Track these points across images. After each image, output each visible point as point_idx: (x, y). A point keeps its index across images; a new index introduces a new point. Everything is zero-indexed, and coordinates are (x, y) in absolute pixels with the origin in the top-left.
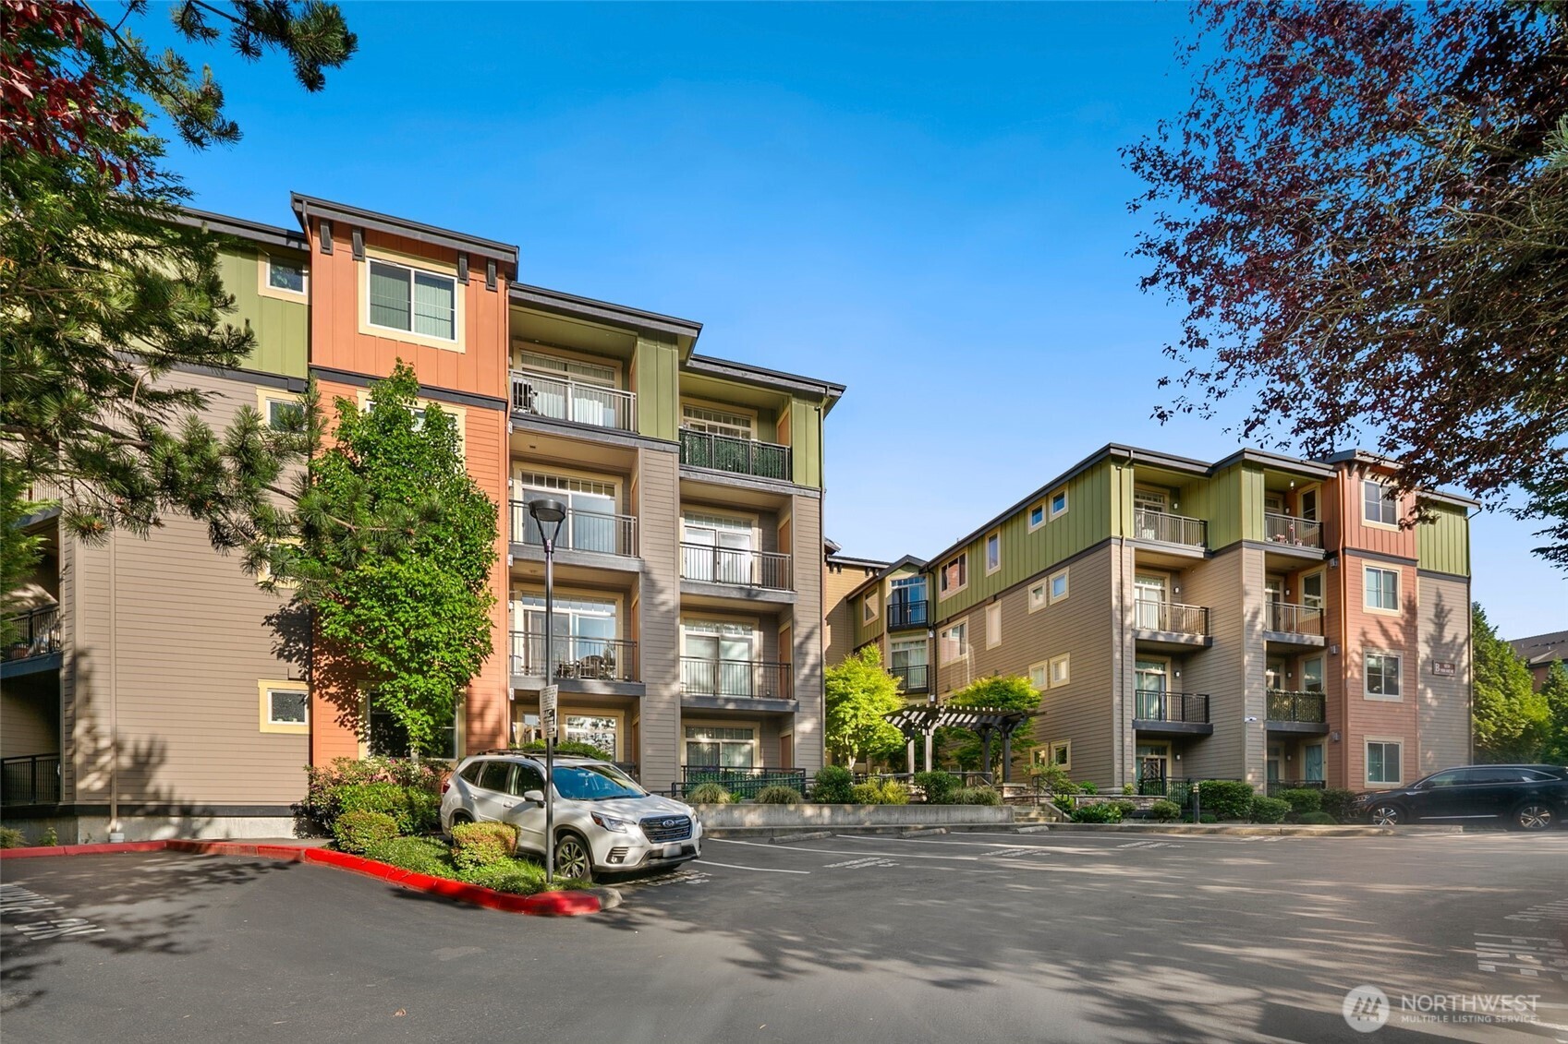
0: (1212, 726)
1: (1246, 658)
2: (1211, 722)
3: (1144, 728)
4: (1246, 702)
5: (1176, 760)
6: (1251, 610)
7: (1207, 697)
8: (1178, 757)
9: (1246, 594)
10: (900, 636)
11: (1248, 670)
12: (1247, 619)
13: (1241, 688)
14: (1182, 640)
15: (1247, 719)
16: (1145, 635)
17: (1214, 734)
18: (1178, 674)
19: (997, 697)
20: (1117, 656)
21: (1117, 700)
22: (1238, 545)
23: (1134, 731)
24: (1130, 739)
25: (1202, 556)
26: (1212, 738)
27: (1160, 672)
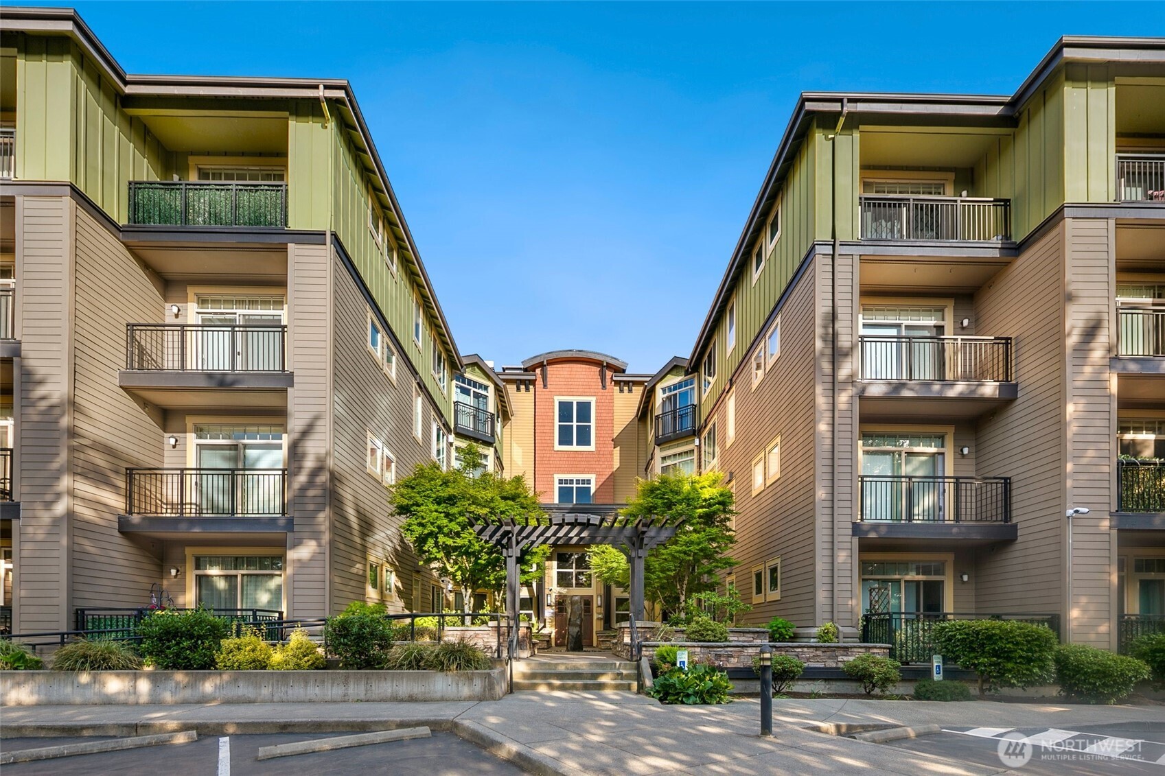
0: (1015, 527)
1: (1070, 408)
2: (1014, 521)
3: (872, 535)
4: (1069, 483)
5: (964, 583)
6: (1081, 324)
7: (1007, 482)
8: (965, 578)
9: (1070, 298)
10: (669, 448)
11: (1072, 429)
12: (1072, 340)
13: (1060, 460)
14: (952, 393)
15: (1070, 512)
16: (876, 390)
17: (1020, 539)
18: (966, 451)
19: (660, 501)
20: (823, 427)
21: (821, 494)
22: (1057, 217)
23: (856, 540)
24: (847, 555)
25: (996, 254)
26: (1017, 546)
27: (933, 450)
